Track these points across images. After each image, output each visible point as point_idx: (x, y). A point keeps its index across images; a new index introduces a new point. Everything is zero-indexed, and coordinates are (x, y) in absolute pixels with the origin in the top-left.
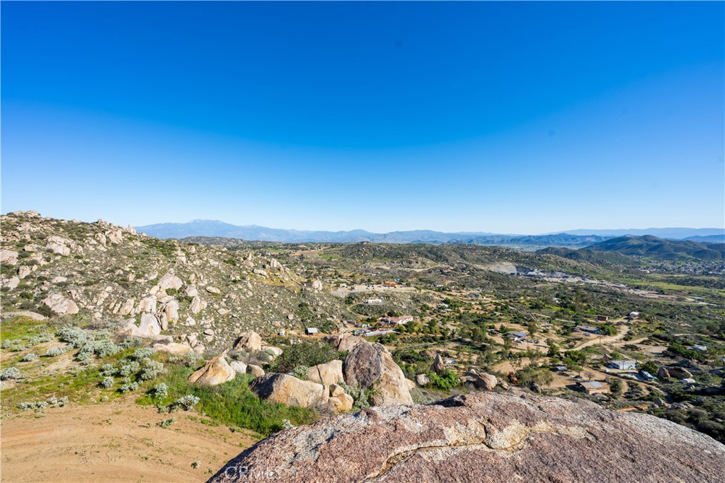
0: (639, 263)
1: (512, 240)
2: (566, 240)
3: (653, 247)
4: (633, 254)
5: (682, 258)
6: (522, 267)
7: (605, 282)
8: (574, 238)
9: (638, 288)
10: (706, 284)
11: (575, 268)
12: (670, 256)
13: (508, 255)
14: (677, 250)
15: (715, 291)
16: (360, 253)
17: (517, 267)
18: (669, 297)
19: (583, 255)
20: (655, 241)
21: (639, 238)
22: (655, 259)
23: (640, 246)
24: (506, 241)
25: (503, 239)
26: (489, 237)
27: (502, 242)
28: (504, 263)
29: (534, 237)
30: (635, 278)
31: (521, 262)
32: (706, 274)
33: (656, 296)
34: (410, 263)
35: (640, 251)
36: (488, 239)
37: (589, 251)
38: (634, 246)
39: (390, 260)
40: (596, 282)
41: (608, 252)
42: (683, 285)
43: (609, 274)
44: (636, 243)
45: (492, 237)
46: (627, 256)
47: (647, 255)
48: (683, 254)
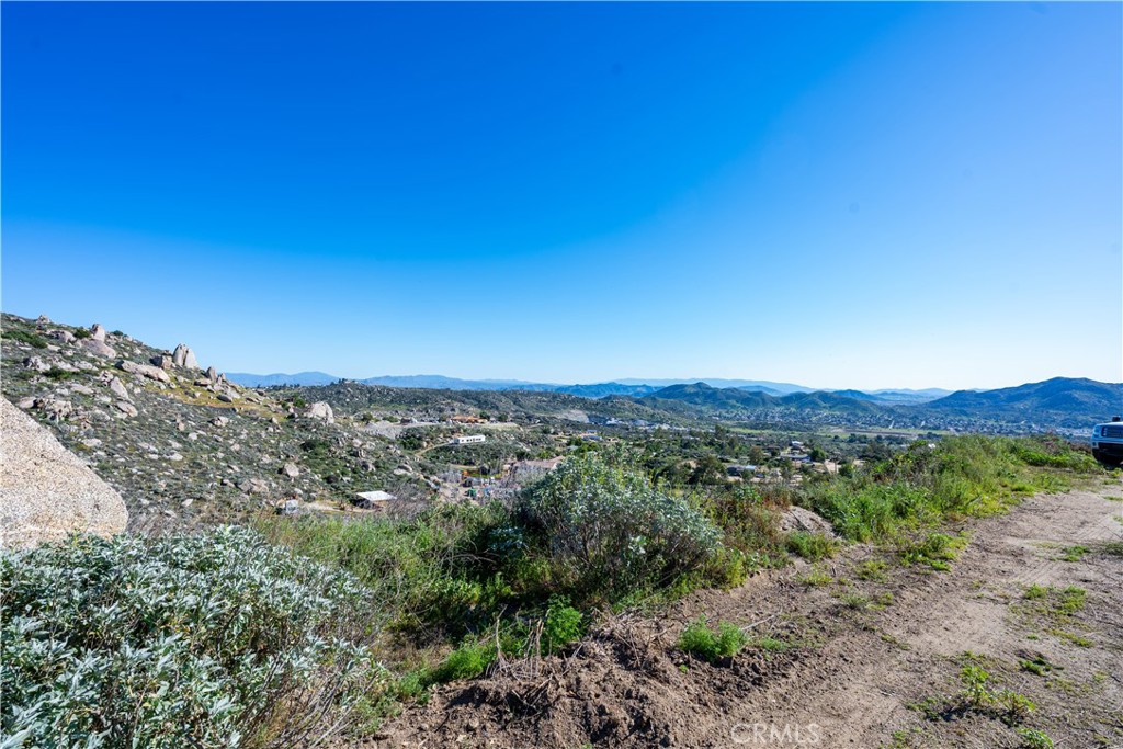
3: (707, 395)
5: (733, 406)
6: (596, 416)
12: (723, 405)
13: (573, 401)
14: (728, 398)
16: (341, 396)
17: (589, 417)
20: (709, 389)
23: (696, 394)
28: (573, 411)
31: (592, 410)
34: (441, 410)
35: (697, 400)
37: (654, 399)
38: (690, 395)
39: (404, 407)
41: (670, 400)
44: (692, 390)
47: (704, 403)
48: (733, 402)
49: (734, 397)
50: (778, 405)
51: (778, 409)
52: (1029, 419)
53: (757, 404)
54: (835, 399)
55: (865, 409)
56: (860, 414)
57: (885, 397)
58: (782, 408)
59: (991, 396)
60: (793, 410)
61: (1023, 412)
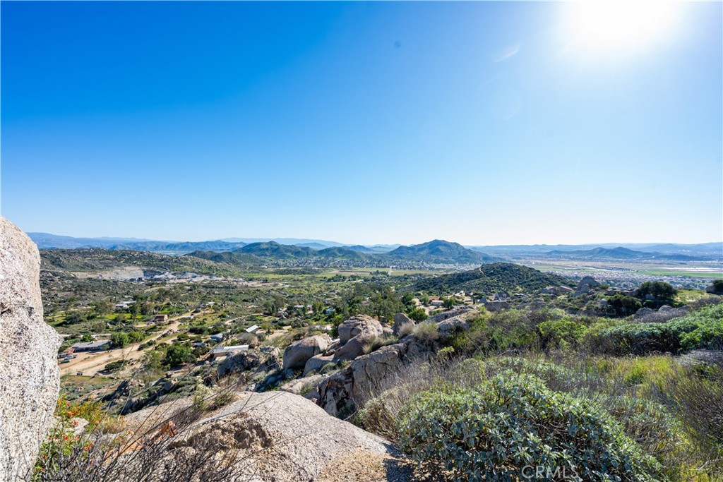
0: (264, 262)
1: (168, 247)
2: (221, 246)
3: (275, 249)
4: (262, 255)
5: (289, 257)
7: (229, 278)
8: (227, 244)
9: (251, 280)
10: (295, 272)
11: (210, 268)
12: (283, 256)
14: (287, 251)
15: (297, 277)
18: (269, 284)
19: (225, 257)
20: (276, 245)
21: (267, 244)
22: (275, 258)
23: (267, 249)
24: (160, 247)
25: (157, 245)
26: (142, 243)
27: (156, 248)
28: (127, 268)
29: (192, 243)
30: (255, 273)
32: (298, 266)
33: (261, 285)
35: (267, 253)
36: (139, 245)
37: (232, 254)
38: (263, 249)
40: (222, 278)
41: (244, 254)
42: (282, 274)
43: (237, 270)
44: (265, 247)
45: (145, 243)
46: (257, 257)
47: (271, 256)
48: (289, 254)
49: (290, 251)
50: (315, 255)
51: (315, 258)
52: (424, 260)
53: (303, 255)
54: (345, 251)
55: (358, 257)
56: (356, 260)
57: (375, 249)
58: (318, 257)
59: (412, 248)
60: (323, 258)
61: (422, 257)
